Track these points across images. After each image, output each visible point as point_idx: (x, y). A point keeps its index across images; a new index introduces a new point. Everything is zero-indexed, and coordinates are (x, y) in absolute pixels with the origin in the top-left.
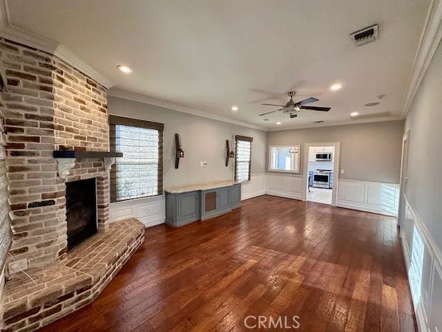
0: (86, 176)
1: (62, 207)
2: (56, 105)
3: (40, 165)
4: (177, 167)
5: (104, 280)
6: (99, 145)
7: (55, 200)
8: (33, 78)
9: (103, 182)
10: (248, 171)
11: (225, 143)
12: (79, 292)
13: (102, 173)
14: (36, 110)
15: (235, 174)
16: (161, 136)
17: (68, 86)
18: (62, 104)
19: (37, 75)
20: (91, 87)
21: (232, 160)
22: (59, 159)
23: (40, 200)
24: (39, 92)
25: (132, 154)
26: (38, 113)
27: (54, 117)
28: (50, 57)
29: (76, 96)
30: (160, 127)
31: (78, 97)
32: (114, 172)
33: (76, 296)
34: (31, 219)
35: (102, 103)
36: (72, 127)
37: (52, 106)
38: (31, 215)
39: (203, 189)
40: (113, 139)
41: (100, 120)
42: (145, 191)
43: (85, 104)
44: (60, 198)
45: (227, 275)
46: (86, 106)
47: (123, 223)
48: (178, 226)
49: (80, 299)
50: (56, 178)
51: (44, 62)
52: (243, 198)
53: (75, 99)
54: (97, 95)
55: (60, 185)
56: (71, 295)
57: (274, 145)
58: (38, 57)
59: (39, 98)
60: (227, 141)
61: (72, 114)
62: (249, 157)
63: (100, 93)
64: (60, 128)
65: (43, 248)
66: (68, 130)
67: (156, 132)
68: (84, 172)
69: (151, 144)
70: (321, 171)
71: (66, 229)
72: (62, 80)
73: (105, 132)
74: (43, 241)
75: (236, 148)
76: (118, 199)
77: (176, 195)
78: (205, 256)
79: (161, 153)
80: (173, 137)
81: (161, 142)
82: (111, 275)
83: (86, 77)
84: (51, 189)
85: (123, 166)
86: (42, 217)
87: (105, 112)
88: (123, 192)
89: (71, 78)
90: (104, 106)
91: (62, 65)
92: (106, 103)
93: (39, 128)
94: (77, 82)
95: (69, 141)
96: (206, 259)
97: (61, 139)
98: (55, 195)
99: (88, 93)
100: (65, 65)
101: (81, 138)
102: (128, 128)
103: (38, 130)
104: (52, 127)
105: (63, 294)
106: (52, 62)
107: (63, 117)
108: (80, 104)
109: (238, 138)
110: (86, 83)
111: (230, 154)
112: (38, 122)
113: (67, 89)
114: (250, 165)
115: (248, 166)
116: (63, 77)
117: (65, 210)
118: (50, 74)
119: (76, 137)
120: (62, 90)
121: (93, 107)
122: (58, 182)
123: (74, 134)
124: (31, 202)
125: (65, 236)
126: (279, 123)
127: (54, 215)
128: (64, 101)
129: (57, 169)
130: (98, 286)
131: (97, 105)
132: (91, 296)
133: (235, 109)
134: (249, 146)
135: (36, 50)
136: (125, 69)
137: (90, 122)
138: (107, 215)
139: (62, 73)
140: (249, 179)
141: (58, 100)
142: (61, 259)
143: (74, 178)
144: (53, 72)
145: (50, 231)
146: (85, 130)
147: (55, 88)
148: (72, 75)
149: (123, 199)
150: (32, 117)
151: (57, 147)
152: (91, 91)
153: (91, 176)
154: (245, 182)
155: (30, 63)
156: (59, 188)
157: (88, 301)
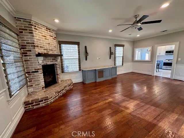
0: (49, 63)
1: (41, 73)
2: (35, 38)
3: (33, 59)
4: (86, 60)
5: (54, 98)
6: (54, 52)
7: (39, 71)
8: (27, 30)
9: (57, 65)
10: (122, 61)
11: (109, 48)
12: (45, 100)
13: (56, 62)
14: (29, 41)
15: (115, 62)
16: (79, 47)
17: (39, 31)
18: (37, 38)
19: (28, 29)
20: (48, 30)
21: (113, 56)
22: (38, 57)
23: (34, 71)
24: (29, 34)
25: (68, 55)
26: (30, 42)
27: (35, 43)
28: (31, 21)
29: (42, 34)
30: (78, 44)
31: (43, 35)
32: (62, 62)
33: (44, 101)
34: (32, 76)
35: (53, 36)
36: (42, 46)
37: (33, 39)
38: (32, 75)
39: (97, 69)
40: (60, 50)
41: (53, 43)
42: (74, 69)
43: (46, 37)
44: (40, 70)
45: (97, 103)
46: (47, 38)
47: (66, 80)
48: (86, 83)
49: (45, 102)
50: (38, 63)
51: (29, 23)
52: (118, 73)
53: (42, 36)
54: (51, 33)
55: (39, 66)
56: (42, 101)
57: (137, 47)
58: (27, 22)
59: (29, 37)
60: (110, 48)
61: (42, 41)
62: (122, 54)
63: (52, 33)
64: (37, 46)
65: (37, 86)
66: (40, 47)
67: (77, 46)
68: (48, 62)
69: (75, 51)
70: (169, 60)
71: (43, 80)
72: (36, 29)
73: (56, 47)
74: (36, 84)
75: (115, 50)
76: (64, 72)
77: (85, 71)
78: (91, 95)
79: (79, 54)
80: (84, 47)
81: (79, 50)
82: (57, 97)
83: (46, 27)
84: (37, 67)
85: (65, 60)
86: (35, 76)
87: (55, 39)
88: (66, 70)
89: (40, 28)
90: (54, 37)
91: (35, 23)
92: (55, 36)
93: (31, 47)
94: (42, 29)
95: (41, 51)
96: (92, 96)
97: (38, 50)
98: (38, 69)
99: (47, 33)
100: (37, 23)
101: (46, 50)
102: (65, 45)
103: (31, 48)
104: (34, 46)
105: (40, 100)
106: (32, 23)
107: (38, 42)
108: (44, 38)
109: (116, 45)
110: (46, 29)
111: (112, 54)
112: (30, 45)
113: (39, 32)
114: (123, 58)
115: (122, 59)
116: (36, 28)
117: (42, 74)
118: (31, 28)
119: (44, 50)
120: (37, 33)
121: (50, 38)
122: (39, 65)
123: (43, 49)
124: (32, 71)
125: (44, 83)
126: (138, 36)
127: (39, 76)
128: (38, 37)
129: (38, 60)
130: (52, 100)
131: (52, 37)
132: (49, 102)
133: (110, 31)
134: (122, 49)
135: (26, 19)
136: (57, 21)
137: (49, 44)
138: (60, 77)
139: (36, 26)
140: (123, 65)
141: (35, 36)
142: (43, 90)
143: (45, 64)
144: (32, 27)
145: (38, 81)
146: (47, 46)
147: (33, 32)
148: (40, 27)
149: (66, 72)
150: (28, 43)
151: (37, 53)
152: (48, 32)
153: (52, 63)
154: (120, 66)
155: (25, 25)
156: (39, 67)
157: (48, 104)
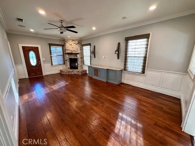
4: (95, 58)
6: (76, 52)
10: (141, 65)
15: (125, 65)
20: (73, 41)
36: (69, 49)
41: (76, 47)
42: (88, 64)
44: (68, 60)
46: (72, 45)
60: (119, 43)
63: (76, 41)
67: (89, 46)
68: (72, 57)
69: (89, 50)
80: (93, 47)
97: (67, 52)
101: (71, 51)
109: (129, 39)
115: (142, 61)
131: (75, 44)
134: (145, 43)
137: (73, 48)
141: (66, 46)
144: (65, 42)
148: (69, 41)
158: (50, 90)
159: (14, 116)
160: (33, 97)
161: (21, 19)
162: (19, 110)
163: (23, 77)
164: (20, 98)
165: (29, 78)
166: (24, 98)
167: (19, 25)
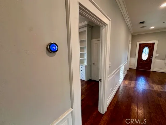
158: (149, 87)
159: (113, 89)
160: (131, 86)
161: (143, 21)
162: (119, 88)
163: (133, 67)
164: (123, 81)
165: (136, 69)
166: (125, 82)
167: (141, 27)
